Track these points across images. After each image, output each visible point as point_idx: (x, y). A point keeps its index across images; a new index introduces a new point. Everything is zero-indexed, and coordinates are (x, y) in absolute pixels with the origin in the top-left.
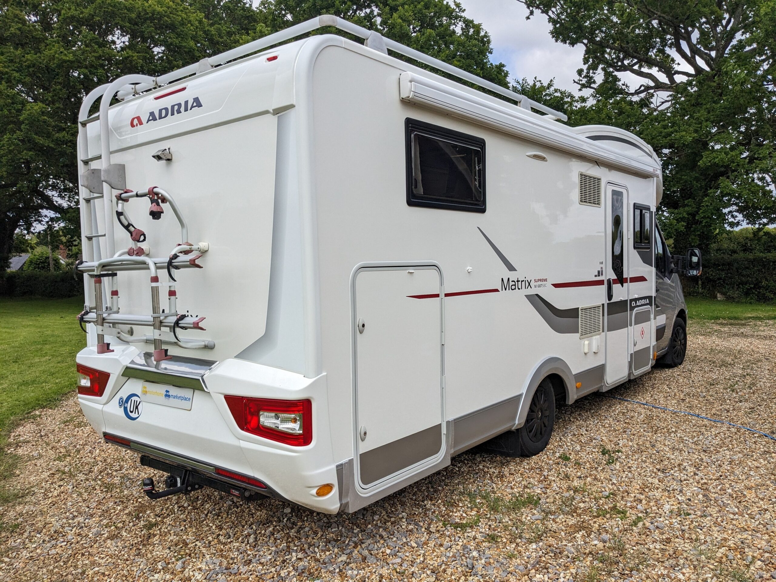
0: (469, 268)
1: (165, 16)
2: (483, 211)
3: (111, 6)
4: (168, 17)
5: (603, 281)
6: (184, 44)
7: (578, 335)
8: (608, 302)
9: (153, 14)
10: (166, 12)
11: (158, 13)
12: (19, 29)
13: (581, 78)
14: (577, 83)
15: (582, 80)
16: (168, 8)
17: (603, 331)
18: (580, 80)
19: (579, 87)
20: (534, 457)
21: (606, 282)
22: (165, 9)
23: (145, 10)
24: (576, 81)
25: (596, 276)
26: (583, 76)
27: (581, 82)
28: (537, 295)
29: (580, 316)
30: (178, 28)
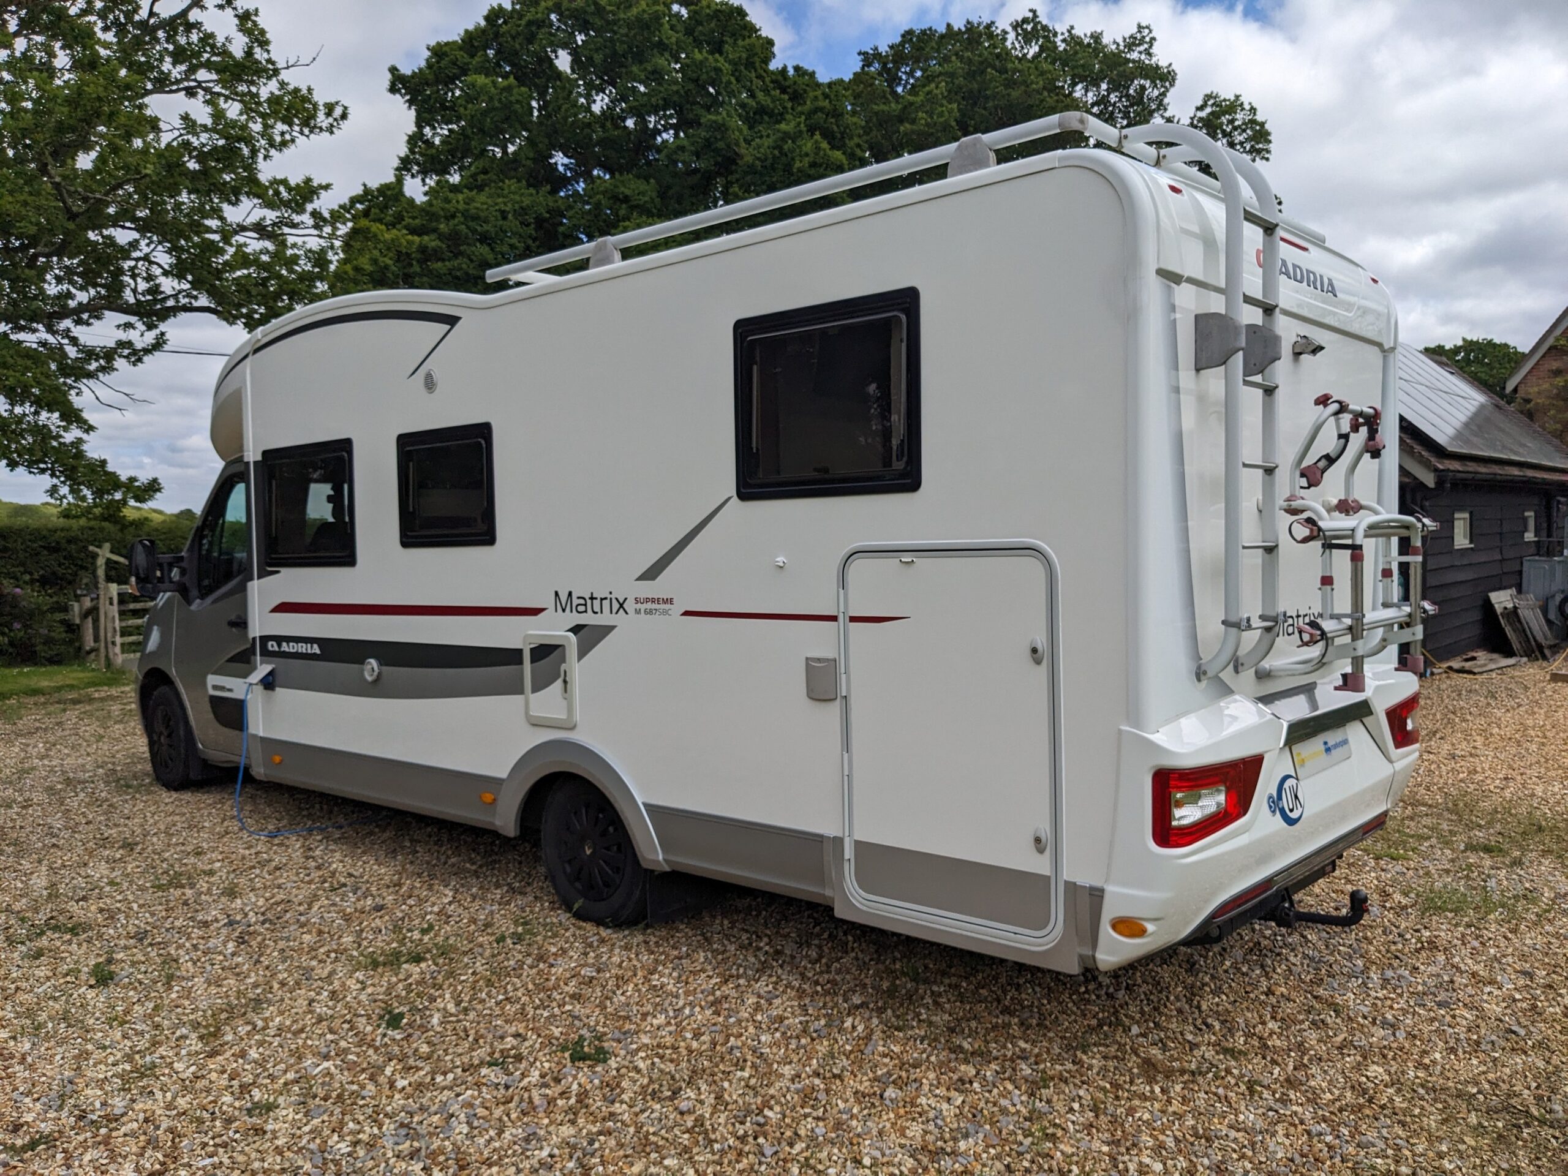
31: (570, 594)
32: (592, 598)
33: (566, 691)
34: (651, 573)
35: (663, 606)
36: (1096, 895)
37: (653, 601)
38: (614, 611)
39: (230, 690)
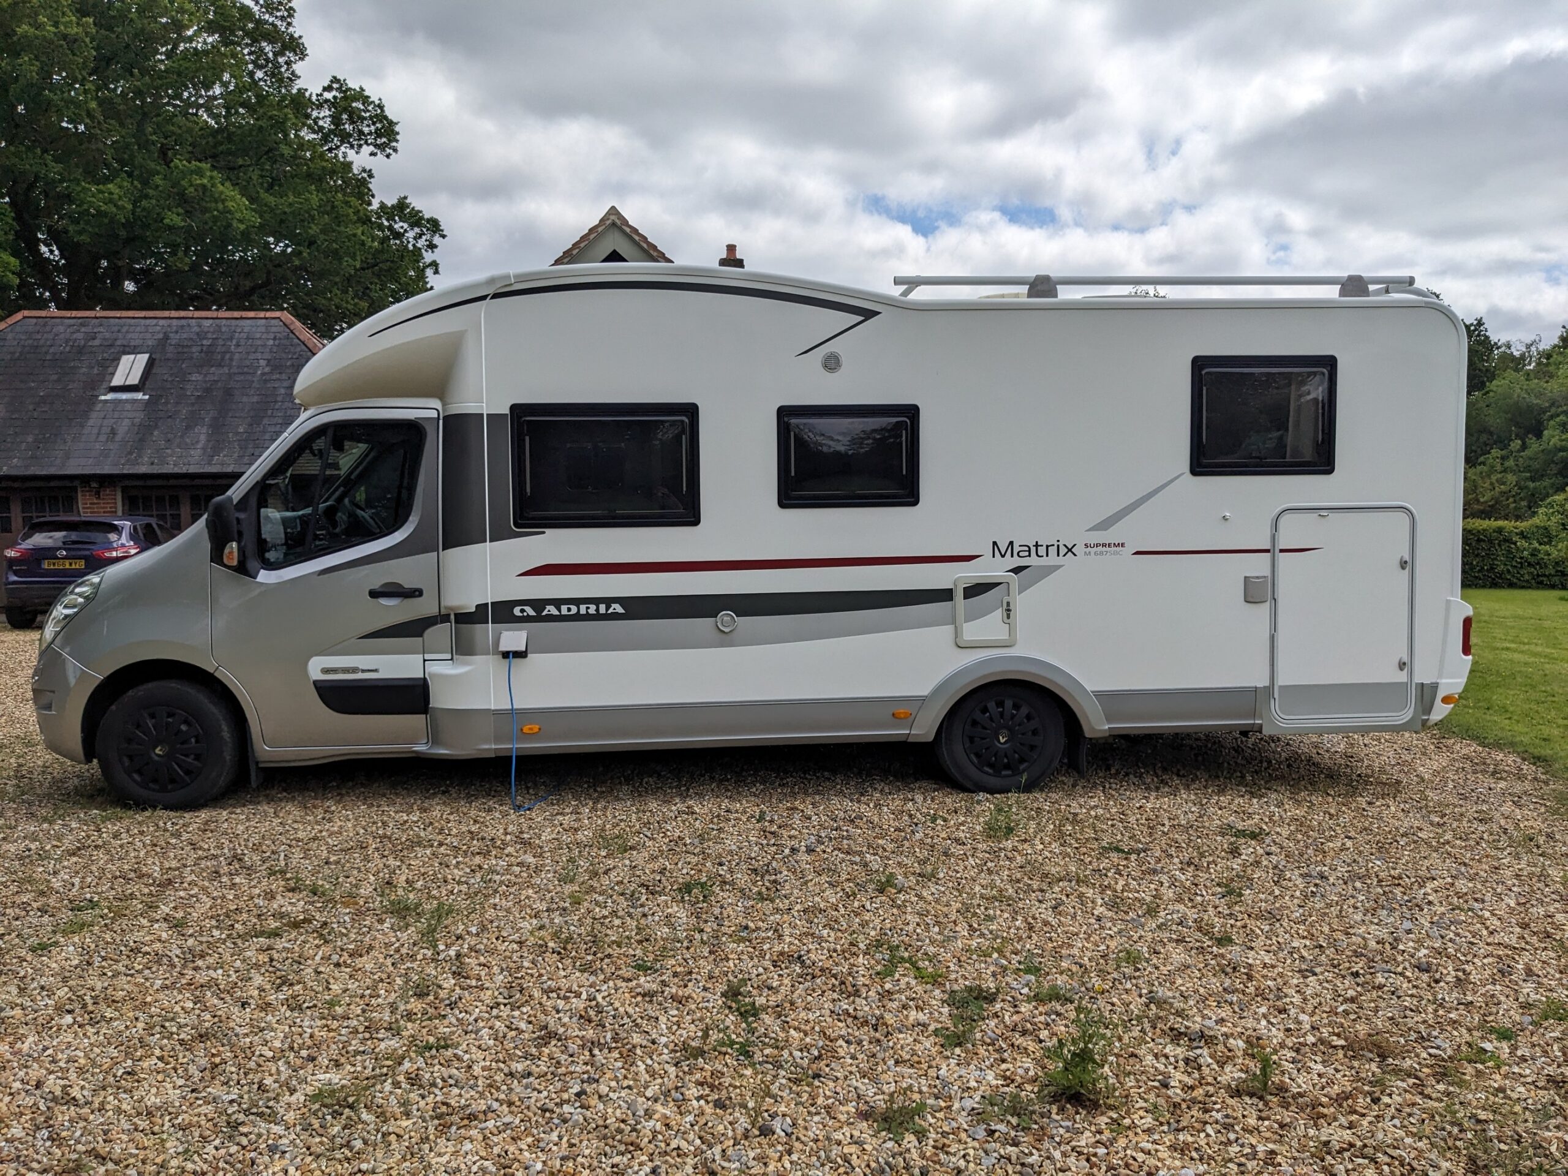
31: (1011, 543)
32: (1037, 545)
33: (1008, 617)
34: (1105, 525)
35: (1113, 549)
36: (1434, 687)
37: (1104, 545)
38: (1061, 554)
39: (376, 671)
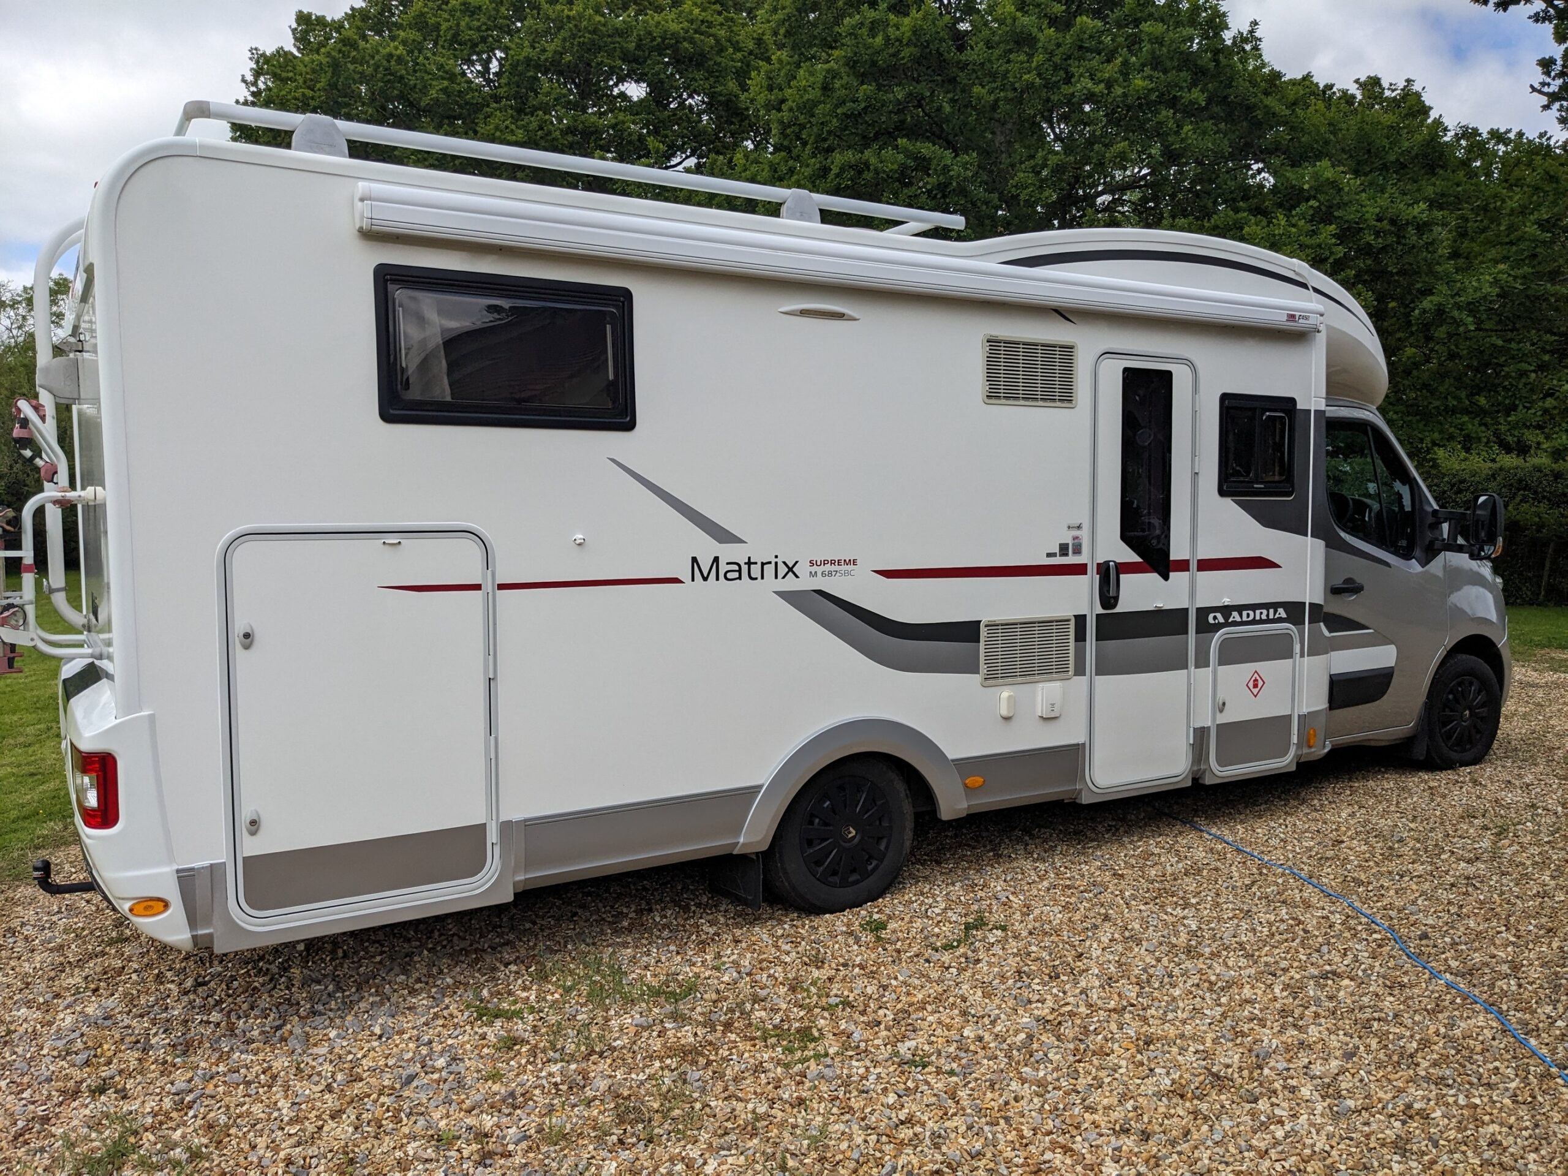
0: (579, 536)
1: (685, 39)
2: (630, 426)
3: (590, 32)
4: (691, 41)
5: (1085, 565)
6: (719, 89)
7: (975, 679)
8: (1100, 610)
9: (664, 39)
10: (687, 32)
11: (673, 34)
12: (444, 90)
13: (1548, 80)
14: (1540, 92)
15: (1549, 85)
16: (692, 22)
17: (1080, 671)
18: (1543, 84)
19: (1544, 100)
20: (827, 916)
21: (1092, 570)
22: (686, 25)
23: (650, 33)
24: (1537, 86)
25: (1049, 555)
26: (1553, 74)
27: (1546, 89)
28: (820, 592)
29: (982, 639)
30: (711, 59)
